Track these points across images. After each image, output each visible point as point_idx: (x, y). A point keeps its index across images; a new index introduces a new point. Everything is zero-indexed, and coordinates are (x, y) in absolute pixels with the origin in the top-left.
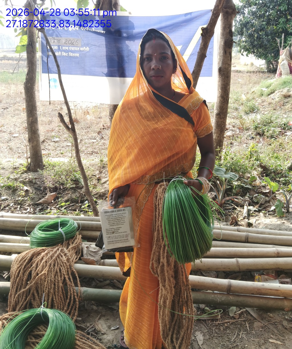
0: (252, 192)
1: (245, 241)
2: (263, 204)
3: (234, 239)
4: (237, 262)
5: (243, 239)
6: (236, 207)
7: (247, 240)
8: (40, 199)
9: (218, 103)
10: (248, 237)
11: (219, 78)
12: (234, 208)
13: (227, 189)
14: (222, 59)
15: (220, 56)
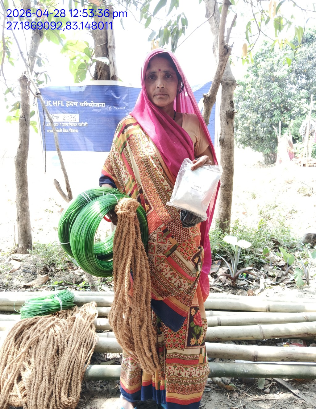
0: (266, 266)
2: (280, 278)
4: (261, 328)
5: (264, 308)
6: (251, 282)
7: (268, 310)
8: (29, 281)
10: (269, 305)
11: (222, 149)
12: (249, 284)
13: (239, 264)
14: (224, 129)
15: (222, 127)
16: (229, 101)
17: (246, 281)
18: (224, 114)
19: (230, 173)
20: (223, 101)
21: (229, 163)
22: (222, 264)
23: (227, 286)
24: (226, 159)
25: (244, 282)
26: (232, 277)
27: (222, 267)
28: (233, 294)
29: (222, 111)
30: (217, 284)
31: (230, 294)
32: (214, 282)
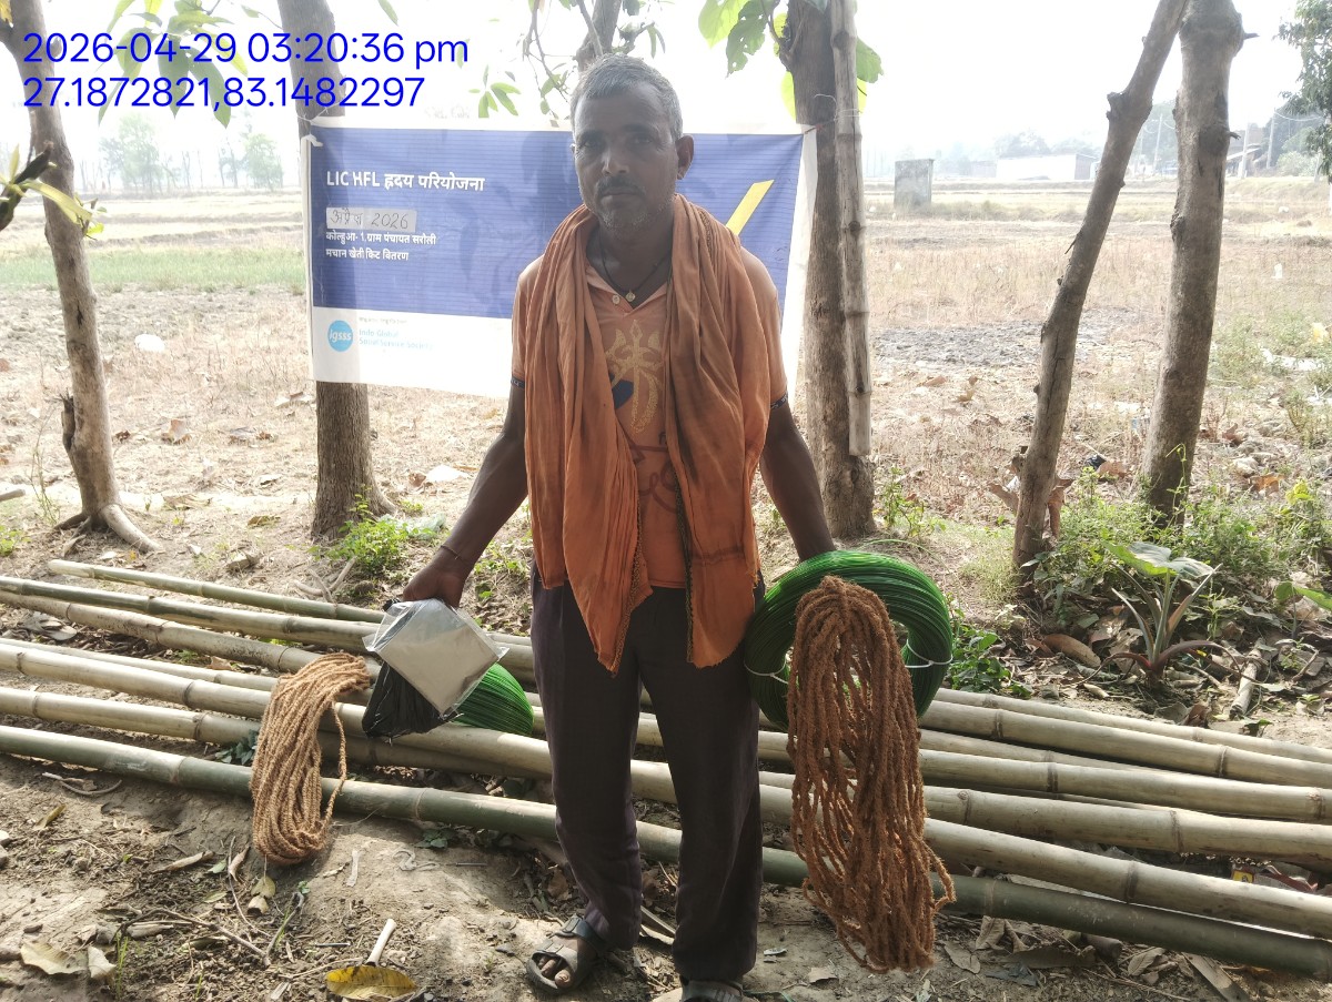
1: (1217, 771)
3: (1179, 760)
4: (1175, 820)
5: (1211, 765)
6: (1215, 681)
7: (1222, 769)
9: (1174, 335)
10: (1225, 758)
11: (1177, 252)
12: (1207, 683)
13: (1190, 621)
14: (1188, 189)
15: (1182, 182)
16: (1211, 99)
17: (1201, 675)
18: (1191, 140)
19: (1197, 332)
20: (1190, 97)
21: (1198, 300)
22: (1131, 622)
23: (1133, 685)
24: (1187, 288)
26: (1150, 661)
27: (1129, 627)
28: (1148, 710)
29: (1185, 129)
30: (1103, 674)
31: (1132, 708)
32: (1096, 668)
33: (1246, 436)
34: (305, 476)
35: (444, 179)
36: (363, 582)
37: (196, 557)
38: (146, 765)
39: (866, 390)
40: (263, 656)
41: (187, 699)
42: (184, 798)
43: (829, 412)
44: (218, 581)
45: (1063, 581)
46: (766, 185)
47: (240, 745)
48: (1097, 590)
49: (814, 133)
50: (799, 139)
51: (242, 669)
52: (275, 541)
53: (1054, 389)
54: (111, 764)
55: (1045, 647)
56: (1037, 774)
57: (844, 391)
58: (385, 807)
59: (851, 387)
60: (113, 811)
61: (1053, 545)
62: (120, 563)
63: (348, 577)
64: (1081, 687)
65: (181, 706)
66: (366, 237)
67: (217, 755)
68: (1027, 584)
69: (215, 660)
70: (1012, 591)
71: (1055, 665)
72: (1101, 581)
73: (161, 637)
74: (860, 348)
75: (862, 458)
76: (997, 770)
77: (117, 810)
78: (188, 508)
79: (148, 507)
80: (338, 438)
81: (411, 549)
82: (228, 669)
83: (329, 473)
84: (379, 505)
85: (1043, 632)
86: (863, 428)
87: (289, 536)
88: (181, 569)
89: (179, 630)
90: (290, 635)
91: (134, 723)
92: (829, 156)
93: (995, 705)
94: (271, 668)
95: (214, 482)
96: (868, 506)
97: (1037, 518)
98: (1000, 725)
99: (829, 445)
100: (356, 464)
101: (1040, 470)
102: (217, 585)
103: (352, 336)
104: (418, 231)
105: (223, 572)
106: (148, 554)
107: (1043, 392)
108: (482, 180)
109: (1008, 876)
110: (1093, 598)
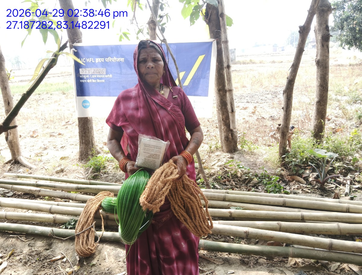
3: (336, 209)
4: (339, 226)
5: (345, 209)
6: (338, 185)
7: (348, 211)
9: (318, 91)
10: (349, 208)
11: (318, 69)
12: (336, 187)
13: (329, 170)
14: (319, 51)
15: (318, 49)
16: (325, 26)
17: (334, 184)
18: (320, 38)
19: (324, 90)
20: (319, 26)
21: (324, 81)
22: (314, 171)
23: (317, 188)
24: (321, 78)
25: (333, 186)
26: (321, 181)
27: (313, 172)
28: (321, 195)
29: (318, 35)
30: (308, 186)
31: (318, 195)
32: (306, 184)
33: (332, 118)
34: (73, 145)
35: (112, 59)
36: (95, 174)
37: (46, 170)
38: (40, 231)
39: (234, 111)
40: (71, 197)
41: (51, 212)
42: (52, 240)
43: (224, 118)
44: (53, 176)
45: (293, 161)
46: (204, 56)
47: (67, 223)
48: (304, 163)
49: (216, 41)
50: (212, 42)
51: (64, 201)
52: (68, 163)
53: (288, 108)
54: (30, 232)
55: (290, 179)
56: (298, 216)
57: (227, 112)
58: (113, 239)
59: (230, 110)
60: (32, 245)
61: (290, 151)
62: (24, 172)
63: (91, 173)
64: (302, 190)
65: (48, 213)
66: (92, 76)
67: (61, 227)
68: (283, 162)
69: (57, 199)
70: (279, 164)
71: (294, 184)
72: (304, 160)
73: (40, 193)
74: (232, 99)
75: (234, 130)
76: (287, 215)
77: (33, 245)
78: (42, 156)
79: (30, 156)
80: (85, 133)
81: (108, 163)
82: (61, 201)
83: (83, 143)
84: (97, 152)
85: (289, 175)
86: (234, 122)
87: (72, 162)
88: (42, 173)
89: (45, 191)
90: (78, 190)
91: (35, 219)
92: (220, 47)
93: (282, 197)
94: (72, 200)
95: (47, 148)
96: (236, 144)
97: (285, 144)
98: (285, 203)
99: (224, 127)
100: (90, 140)
101: (285, 130)
102: (53, 177)
103: (90, 104)
104: (107, 74)
105: (54, 173)
106: (32, 170)
107: (285, 109)
108: (123, 59)
109: (293, 245)
110: (302, 165)
